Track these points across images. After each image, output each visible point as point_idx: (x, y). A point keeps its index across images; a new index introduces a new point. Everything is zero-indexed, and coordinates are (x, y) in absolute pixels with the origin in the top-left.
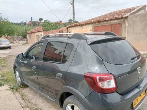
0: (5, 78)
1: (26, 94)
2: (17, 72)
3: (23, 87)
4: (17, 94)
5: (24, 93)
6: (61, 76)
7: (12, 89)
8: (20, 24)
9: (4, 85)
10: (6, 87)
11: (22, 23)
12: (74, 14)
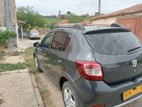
0: (28, 63)
1: (41, 77)
2: (36, 59)
3: (40, 72)
4: (33, 76)
5: (39, 77)
6: (60, 63)
7: (30, 72)
8: (51, 17)
9: (25, 68)
10: (27, 70)
11: (52, 16)
12: (99, 7)
